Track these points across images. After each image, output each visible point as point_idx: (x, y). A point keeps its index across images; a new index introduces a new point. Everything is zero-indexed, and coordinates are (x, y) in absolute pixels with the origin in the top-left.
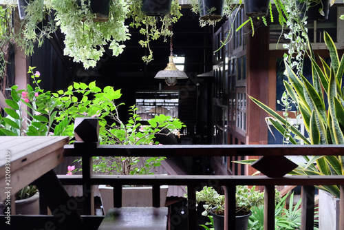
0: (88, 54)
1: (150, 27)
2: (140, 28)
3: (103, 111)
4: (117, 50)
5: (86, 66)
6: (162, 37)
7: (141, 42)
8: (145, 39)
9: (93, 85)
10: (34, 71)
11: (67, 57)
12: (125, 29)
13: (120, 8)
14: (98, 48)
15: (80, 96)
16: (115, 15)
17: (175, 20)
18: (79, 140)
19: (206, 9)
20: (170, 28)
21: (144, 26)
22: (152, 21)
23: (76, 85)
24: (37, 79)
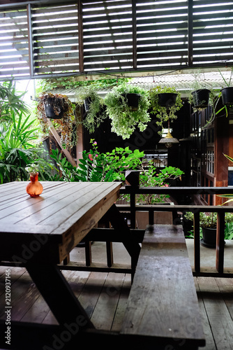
0: (125, 131)
1: (163, 114)
2: (156, 114)
3: (134, 164)
4: (143, 128)
5: (124, 138)
6: (170, 119)
7: (157, 123)
8: (160, 121)
9: (127, 149)
10: (94, 141)
11: (113, 133)
12: (148, 115)
13: (145, 103)
14: (131, 127)
15: (120, 156)
16: (142, 107)
17: (178, 108)
18: (128, 184)
19: (198, 102)
20: (175, 114)
21: (159, 113)
22: (164, 110)
23: (117, 149)
24: (95, 146)
